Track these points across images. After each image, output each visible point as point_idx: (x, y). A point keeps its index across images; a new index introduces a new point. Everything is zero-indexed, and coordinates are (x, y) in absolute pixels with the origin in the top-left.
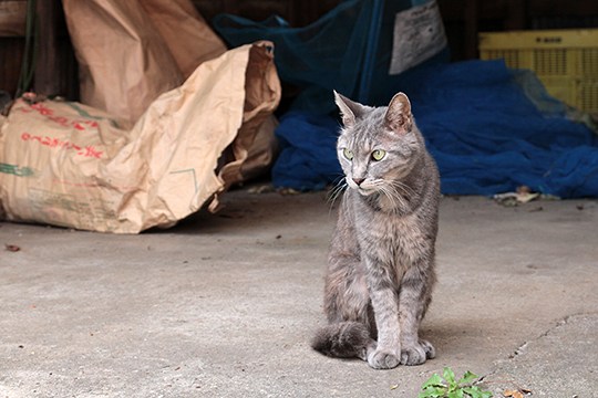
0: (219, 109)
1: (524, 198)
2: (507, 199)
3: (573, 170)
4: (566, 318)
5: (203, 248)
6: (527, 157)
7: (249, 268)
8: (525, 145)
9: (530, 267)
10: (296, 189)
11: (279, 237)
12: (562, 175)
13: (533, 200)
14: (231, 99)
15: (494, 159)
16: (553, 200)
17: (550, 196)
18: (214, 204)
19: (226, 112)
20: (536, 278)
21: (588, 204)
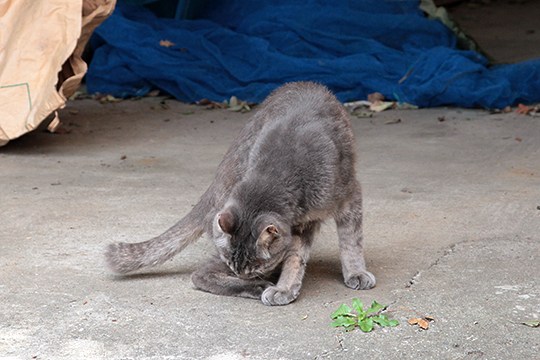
0: (54, 16)
1: (378, 107)
2: (358, 108)
3: (432, 76)
4: (452, 246)
5: (46, 171)
6: (378, 59)
7: (108, 194)
8: (377, 47)
9: (404, 191)
10: (116, 97)
11: (124, 158)
12: (420, 82)
13: (388, 109)
14: (68, 6)
15: (343, 61)
16: (409, 109)
17: (406, 105)
18: (55, 123)
19: (63, 20)
20: (413, 203)
21: (449, 113)
